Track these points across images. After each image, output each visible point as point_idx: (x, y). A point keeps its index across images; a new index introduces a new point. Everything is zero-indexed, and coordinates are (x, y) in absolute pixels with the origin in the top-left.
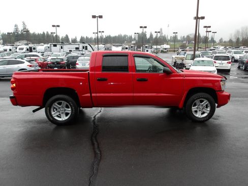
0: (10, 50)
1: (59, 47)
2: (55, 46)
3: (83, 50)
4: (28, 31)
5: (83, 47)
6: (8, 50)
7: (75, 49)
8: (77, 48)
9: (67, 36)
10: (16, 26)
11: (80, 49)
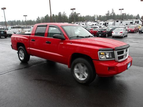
0: (96, 25)
1: (119, 22)
2: (117, 21)
3: (136, 24)
4: (114, 14)
5: (136, 22)
6: (95, 25)
7: (130, 23)
8: (131, 23)
9: (138, 15)
10: (108, 12)
11: (133, 23)
